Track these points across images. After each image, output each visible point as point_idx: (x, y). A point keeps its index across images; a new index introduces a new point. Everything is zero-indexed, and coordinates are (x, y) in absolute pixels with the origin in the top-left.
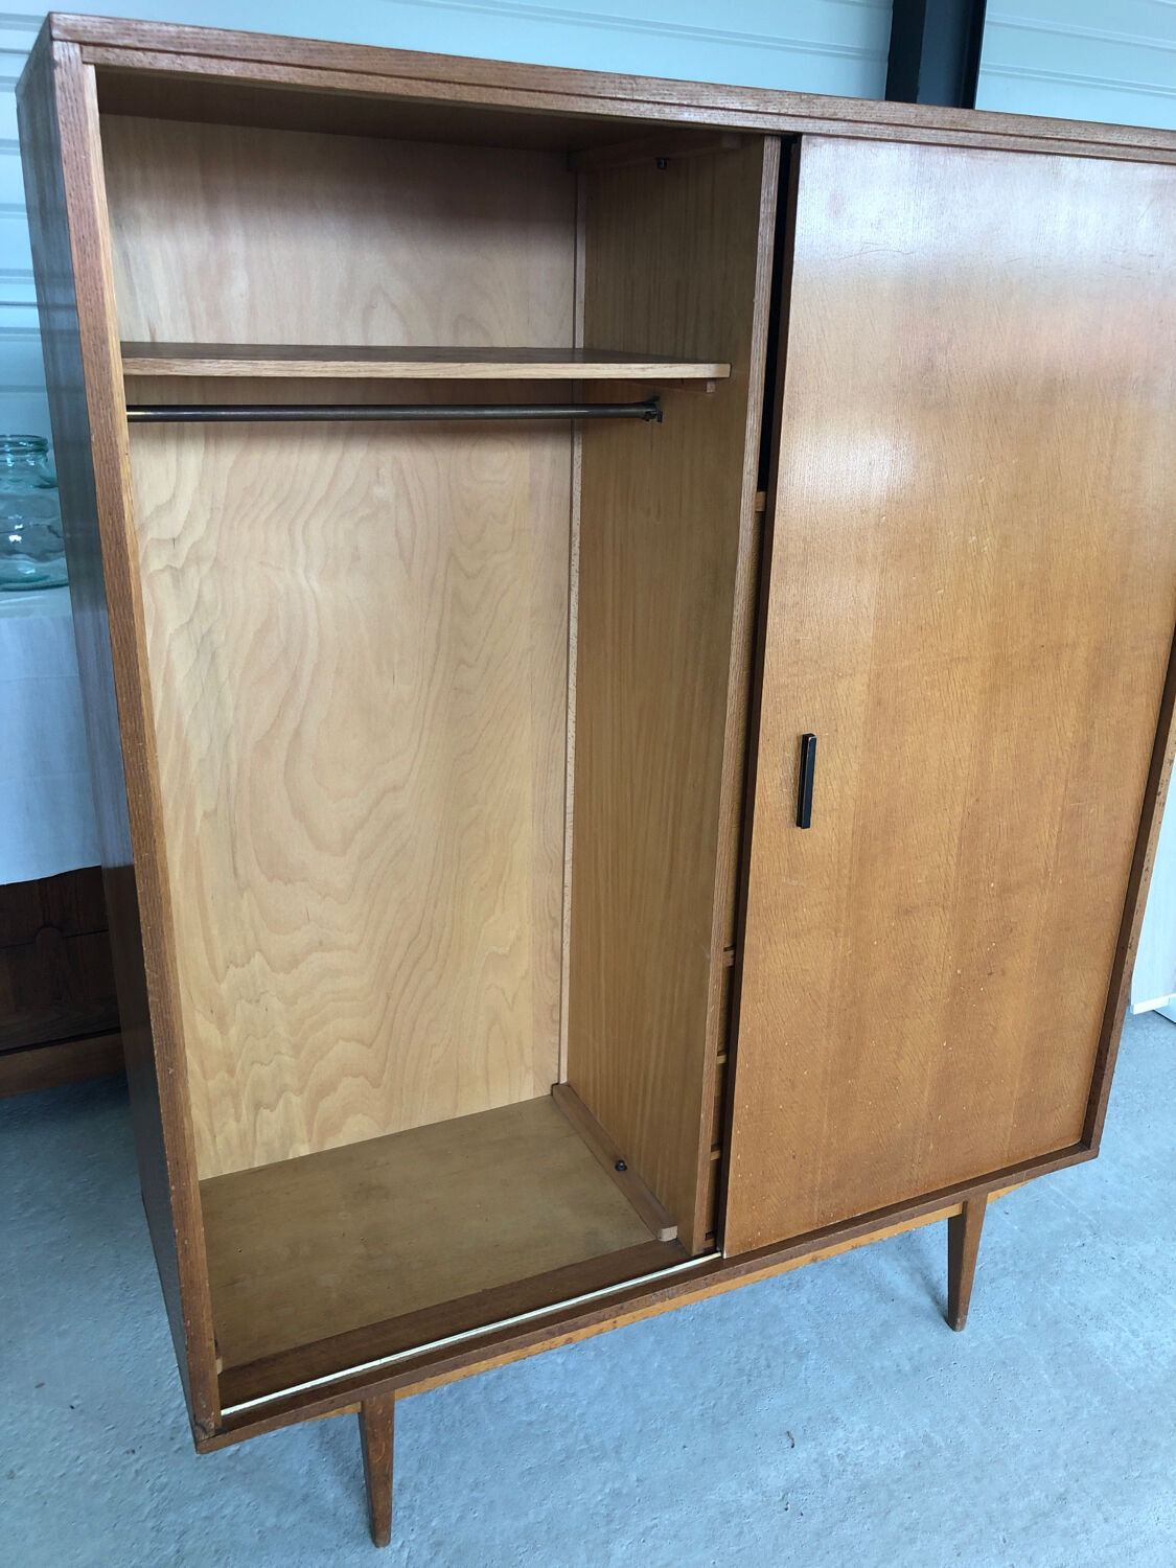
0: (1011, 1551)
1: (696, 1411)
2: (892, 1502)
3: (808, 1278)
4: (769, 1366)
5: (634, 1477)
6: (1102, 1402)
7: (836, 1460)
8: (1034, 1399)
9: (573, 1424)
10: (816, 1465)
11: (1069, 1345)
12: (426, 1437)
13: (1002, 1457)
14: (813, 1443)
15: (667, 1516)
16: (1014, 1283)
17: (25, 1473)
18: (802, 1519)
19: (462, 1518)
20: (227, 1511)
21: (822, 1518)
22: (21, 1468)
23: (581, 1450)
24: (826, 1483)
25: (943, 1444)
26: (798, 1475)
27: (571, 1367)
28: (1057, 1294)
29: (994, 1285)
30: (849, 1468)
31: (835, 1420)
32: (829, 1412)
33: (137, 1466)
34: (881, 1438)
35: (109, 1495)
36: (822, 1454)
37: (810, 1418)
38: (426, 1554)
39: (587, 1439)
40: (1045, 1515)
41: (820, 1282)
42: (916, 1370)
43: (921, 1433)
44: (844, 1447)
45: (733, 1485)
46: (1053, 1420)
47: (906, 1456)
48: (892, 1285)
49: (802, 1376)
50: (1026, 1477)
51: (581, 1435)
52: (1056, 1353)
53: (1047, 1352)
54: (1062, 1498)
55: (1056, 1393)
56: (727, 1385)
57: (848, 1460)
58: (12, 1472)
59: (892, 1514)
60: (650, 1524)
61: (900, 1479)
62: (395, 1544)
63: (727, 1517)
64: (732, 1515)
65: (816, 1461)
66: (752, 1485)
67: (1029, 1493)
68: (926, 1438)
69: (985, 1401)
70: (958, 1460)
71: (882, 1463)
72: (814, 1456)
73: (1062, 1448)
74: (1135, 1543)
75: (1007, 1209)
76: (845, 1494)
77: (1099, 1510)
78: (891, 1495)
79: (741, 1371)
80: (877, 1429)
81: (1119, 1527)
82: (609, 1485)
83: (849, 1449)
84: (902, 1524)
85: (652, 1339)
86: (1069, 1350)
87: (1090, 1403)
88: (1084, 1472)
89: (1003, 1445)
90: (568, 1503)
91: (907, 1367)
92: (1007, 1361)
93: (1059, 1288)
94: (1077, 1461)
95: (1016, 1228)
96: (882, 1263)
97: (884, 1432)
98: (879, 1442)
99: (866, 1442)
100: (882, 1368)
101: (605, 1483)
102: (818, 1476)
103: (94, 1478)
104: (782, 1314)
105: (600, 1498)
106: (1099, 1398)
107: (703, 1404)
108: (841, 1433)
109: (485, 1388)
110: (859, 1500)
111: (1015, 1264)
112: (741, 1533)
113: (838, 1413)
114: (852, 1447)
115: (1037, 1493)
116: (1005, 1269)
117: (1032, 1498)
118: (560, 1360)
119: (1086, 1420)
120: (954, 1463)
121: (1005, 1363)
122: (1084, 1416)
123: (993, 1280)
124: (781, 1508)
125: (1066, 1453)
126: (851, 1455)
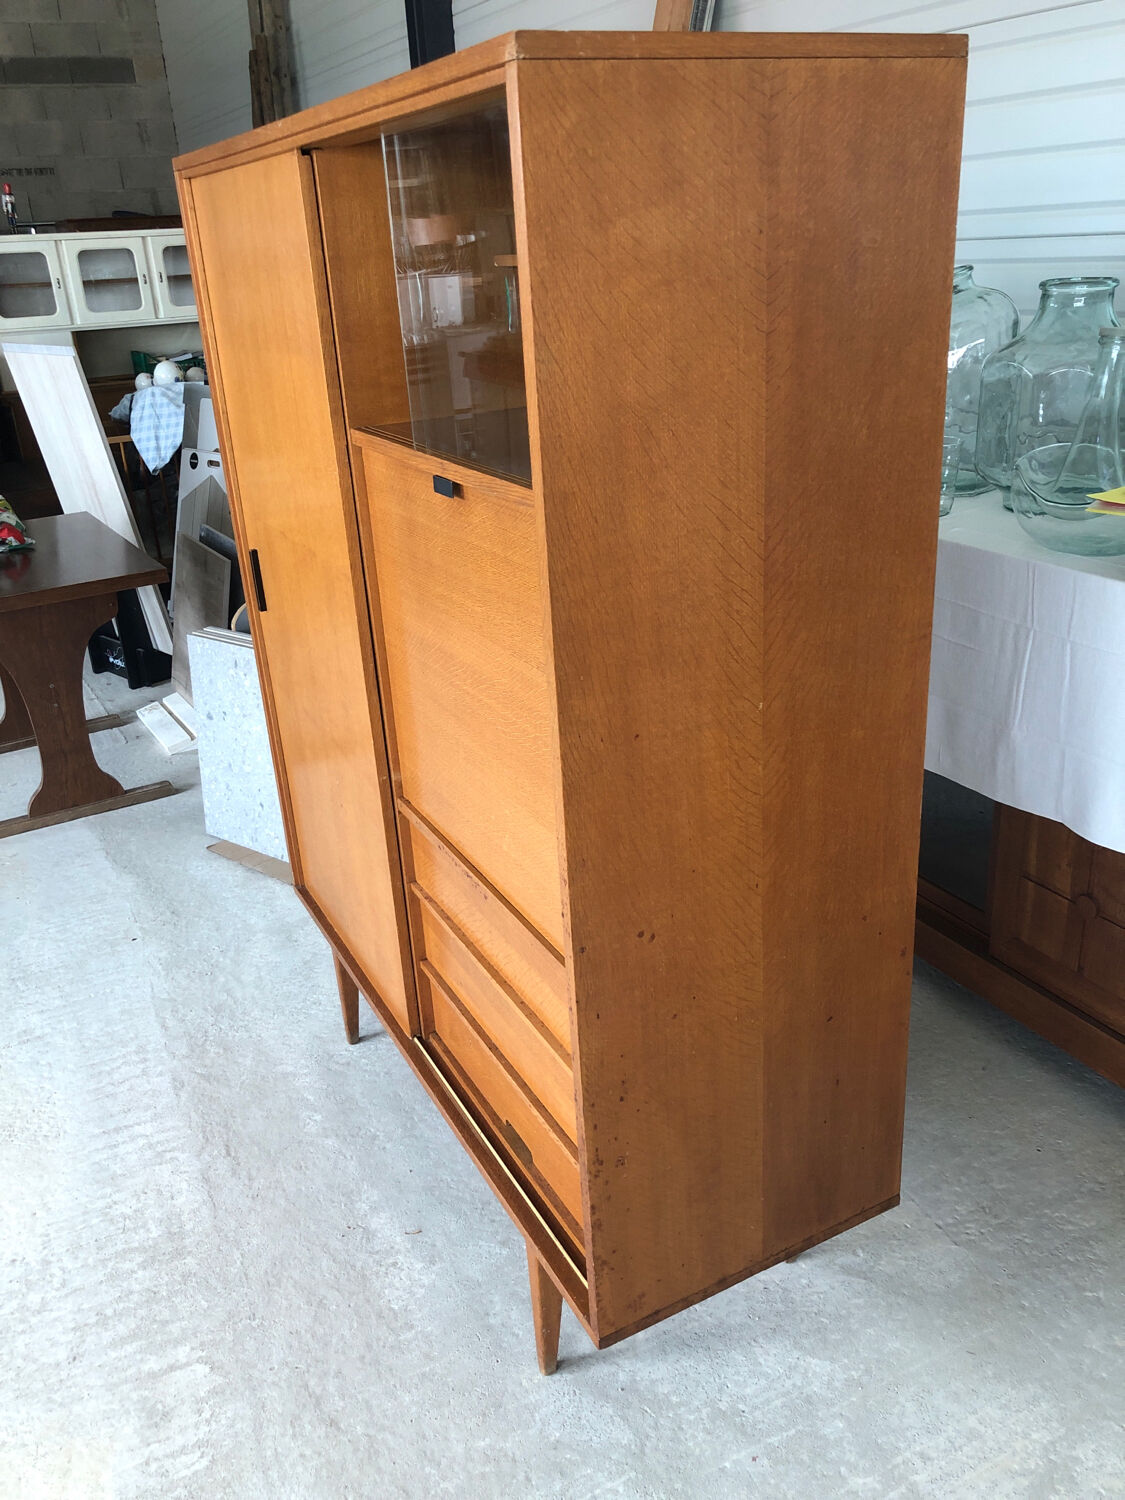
0: (287, 1371)
1: (444, 1177)
2: (347, 1295)
5: (388, 1146)
6: (446, 1491)
8: (452, 1425)
10: (388, 1248)
11: (528, 1479)
13: (384, 1382)
14: (409, 1247)
15: (352, 1163)
18: (339, 1237)
21: (338, 1248)
24: (370, 1253)
26: (380, 1236)
28: (609, 1485)
30: (383, 1269)
31: (432, 1262)
32: (440, 1258)
34: (412, 1293)
36: (398, 1252)
37: (435, 1246)
39: (422, 1120)
40: (318, 1404)
42: (490, 1328)
43: (417, 1323)
44: (405, 1267)
45: (374, 1198)
46: (424, 1437)
47: (391, 1309)
49: (481, 1242)
51: (426, 1118)
52: (515, 1461)
53: (518, 1453)
54: (333, 1423)
55: (459, 1448)
56: (470, 1194)
57: (391, 1268)
59: (337, 1293)
60: (347, 1155)
61: (368, 1301)
64: (348, 1197)
65: (392, 1247)
66: (374, 1209)
67: (343, 1397)
68: (409, 1327)
69: (449, 1380)
70: (383, 1347)
71: (386, 1292)
72: (397, 1247)
73: (390, 1438)
74: (274, 1474)
76: (358, 1264)
77: (315, 1452)
78: (352, 1294)
79: (486, 1202)
80: (422, 1291)
81: (293, 1466)
83: (403, 1270)
84: (325, 1297)
86: (521, 1477)
87: (444, 1478)
89: (398, 1386)
91: (491, 1320)
92: (502, 1410)
93: (621, 1489)
97: (418, 1296)
98: (407, 1291)
99: (408, 1282)
100: (492, 1302)
102: (377, 1248)
106: (452, 1491)
108: (419, 1266)
110: (352, 1272)
112: (333, 1202)
113: (438, 1265)
115: (341, 1404)
117: (337, 1398)
119: (423, 1468)
120: (382, 1344)
121: (500, 1407)
122: (427, 1470)
123: (624, 1418)
124: (350, 1224)
125: (382, 1439)
126: (396, 1271)
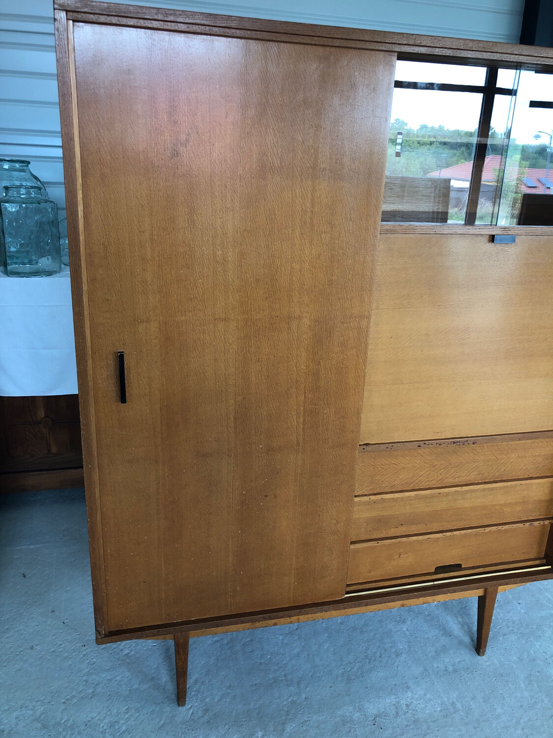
1: (340, 672)
2: (428, 731)
3: (410, 619)
4: (381, 657)
5: (304, 696)
6: (549, 701)
7: (404, 707)
8: (514, 694)
9: (281, 667)
10: (394, 707)
11: (539, 672)
12: (212, 661)
13: (490, 719)
14: (395, 697)
15: (316, 717)
16: (516, 638)
17: (38, 648)
18: (381, 731)
19: (220, 700)
20: (118, 678)
21: (391, 732)
22: (37, 645)
23: (282, 680)
24: (397, 716)
25: (461, 708)
26: (383, 710)
27: (285, 641)
28: (538, 646)
29: (505, 637)
30: (410, 711)
31: (408, 688)
32: (406, 683)
33: (85, 653)
34: (430, 700)
35: (70, 662)
36: (398, 702)
37: (396, 685)
38: (200, 714)
39: (285, 675)
41: (415, 621)
42: (455, 671)
43: (450, 701)
44: (410, 701)
45: (351, 709)
46: (521, 706)
47: (441, 711)
48: (452, 629)
49: (396, 664)
50: (500, 731)
51: (283, 673)
52: (530, 675)
53: (526, 673)
55: (526, 694)
56: (358, 662)
57: (410, 707)
58: (33, 646)
60: (307, 719)
61: (435, 721)
62: (187, 706)
63: (344, 722)
64: (347, 722)
65: (394, 705)
66: (360, 710)
68: (453, 704)
69: (487, 692)
70: (467, 717)
71: (428, 712)
72: (394, 703)
73: (522, 721)
75: (520, 601)
76: (405, 723)
78: (429, 728)
79: (366, 657)
80: (428, 696)
82: (291, 698)
83: (412, 702)
85: (326, 635)
86: (538, 674)
87: (543, 701)
88: (532, 733)
89: (492, 714)
90: (270, 703)
91: (450, 669)
92: (504, 675)
93: (539, 644)
94: (529, 727)
95: (523, 611)
96: (449, 618)
97: (432, 698)
98: (428, 702)
99: (422, 701)
100: (438, 667)
101: (289, 697)
102: (394, 712)
103: (66, 654)
104: (393, 634)
105: (285, 703)
106: (548, 699)
107: (344, 669)
108: (410, 694)
109: (243, 645)
110: (412, 727)
111: (519, 629)
112: (350, 731)
113: (410, 684)
114: (414, 702)
116: (512, 630)
118: (281, 638)
119: (539, 709)
120: (465, 718)
121: (502, 675)
122: (538, 707)
123: (505, 635)
124: (372, 724)
125: (524, 723)
126: (413, 705)
